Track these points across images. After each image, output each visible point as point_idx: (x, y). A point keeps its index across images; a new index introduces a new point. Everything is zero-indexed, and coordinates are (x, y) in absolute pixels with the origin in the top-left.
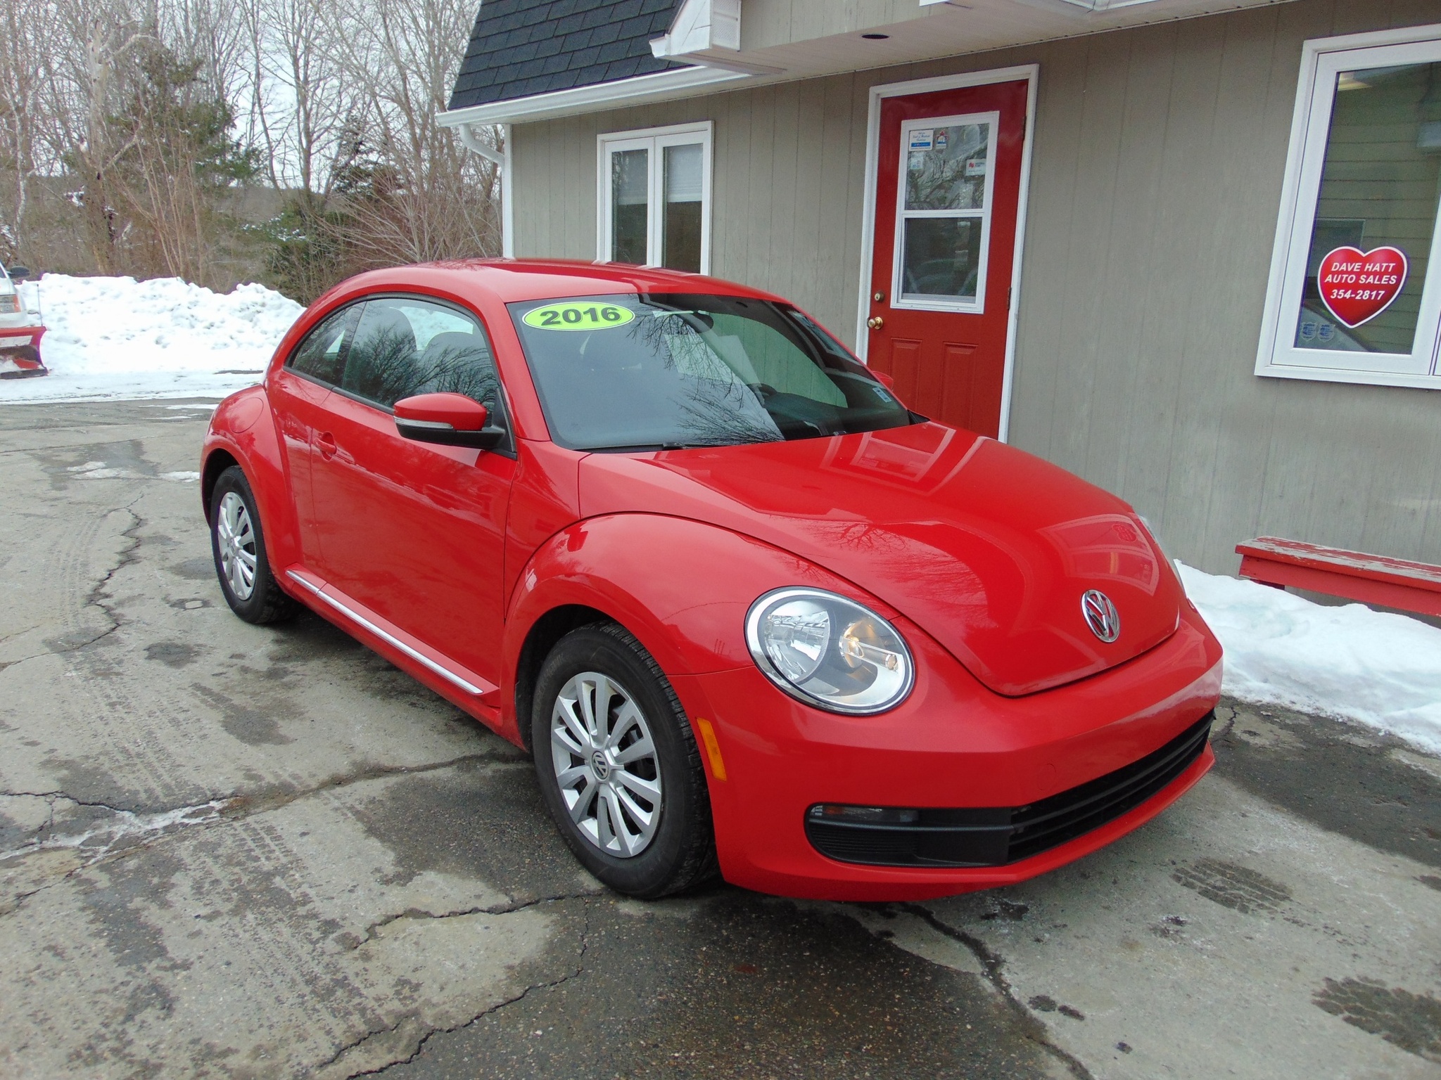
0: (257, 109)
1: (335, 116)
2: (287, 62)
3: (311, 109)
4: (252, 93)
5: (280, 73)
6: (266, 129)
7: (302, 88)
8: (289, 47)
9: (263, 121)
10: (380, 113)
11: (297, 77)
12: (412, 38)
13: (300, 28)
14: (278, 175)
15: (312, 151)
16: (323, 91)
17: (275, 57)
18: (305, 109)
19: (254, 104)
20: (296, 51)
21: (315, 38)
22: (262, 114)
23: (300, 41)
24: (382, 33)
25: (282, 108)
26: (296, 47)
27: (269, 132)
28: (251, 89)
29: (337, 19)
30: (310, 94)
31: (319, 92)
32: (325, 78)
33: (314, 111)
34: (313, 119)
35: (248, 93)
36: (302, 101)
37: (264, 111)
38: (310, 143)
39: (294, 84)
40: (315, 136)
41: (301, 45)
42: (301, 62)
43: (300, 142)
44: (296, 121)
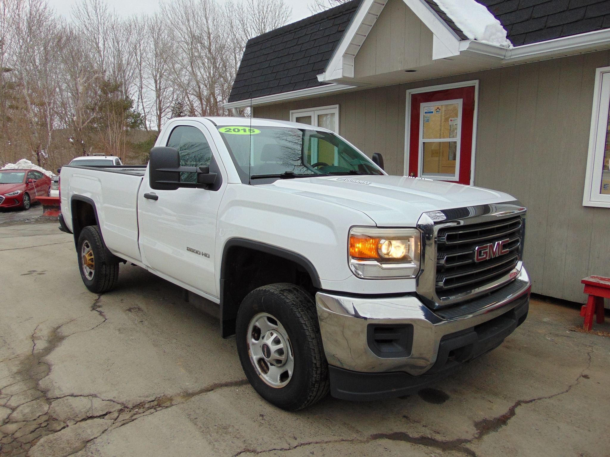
0: (140, 100)
1: (171, 102)
2: (153, 82)
3: (161, 100)
4: (138, 94)
5: (149, 86)
6: (144, 108)
7: (158, 91)
8: (153, 76)
9: (143, 105)
10: (189, 100)
11: (156, 87)
12: (202, 71)
13: (158, 68)
14: (148, 126)
15: (162, 116)
16: (166, 92)
17: (148, 80)
18: (159, 100)
19: (139, 99)
20: (156, 77)
21: (164, 73)
22: (142, 102)
23: (158, 74)
24: (190, 69)
25: (149, 99)
26: (156, 76)
27: (145, 109)
28: (138, 93)
29: (173, 64)
30: (161, 94)
31: (165, 93)
32: (167, 88)
33: (163, 100)
34: (162, 104)
35: (137, 94)
36: (158, 96)
37: (143, 101)
38: (161, 113)
39: (155, 90)
40: (163, 110)
41: (158, 75)
42: (158, 82)
43: (157, 113)
44: (155, 104)
